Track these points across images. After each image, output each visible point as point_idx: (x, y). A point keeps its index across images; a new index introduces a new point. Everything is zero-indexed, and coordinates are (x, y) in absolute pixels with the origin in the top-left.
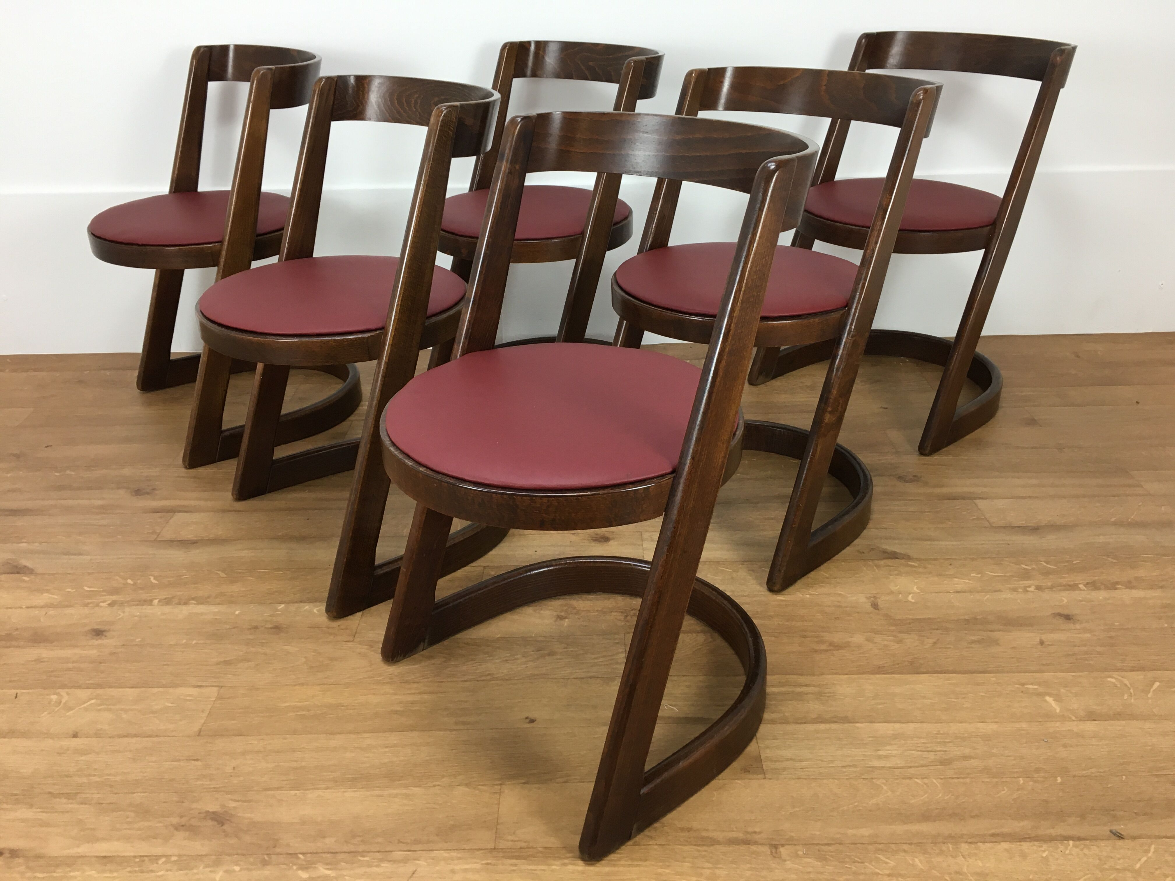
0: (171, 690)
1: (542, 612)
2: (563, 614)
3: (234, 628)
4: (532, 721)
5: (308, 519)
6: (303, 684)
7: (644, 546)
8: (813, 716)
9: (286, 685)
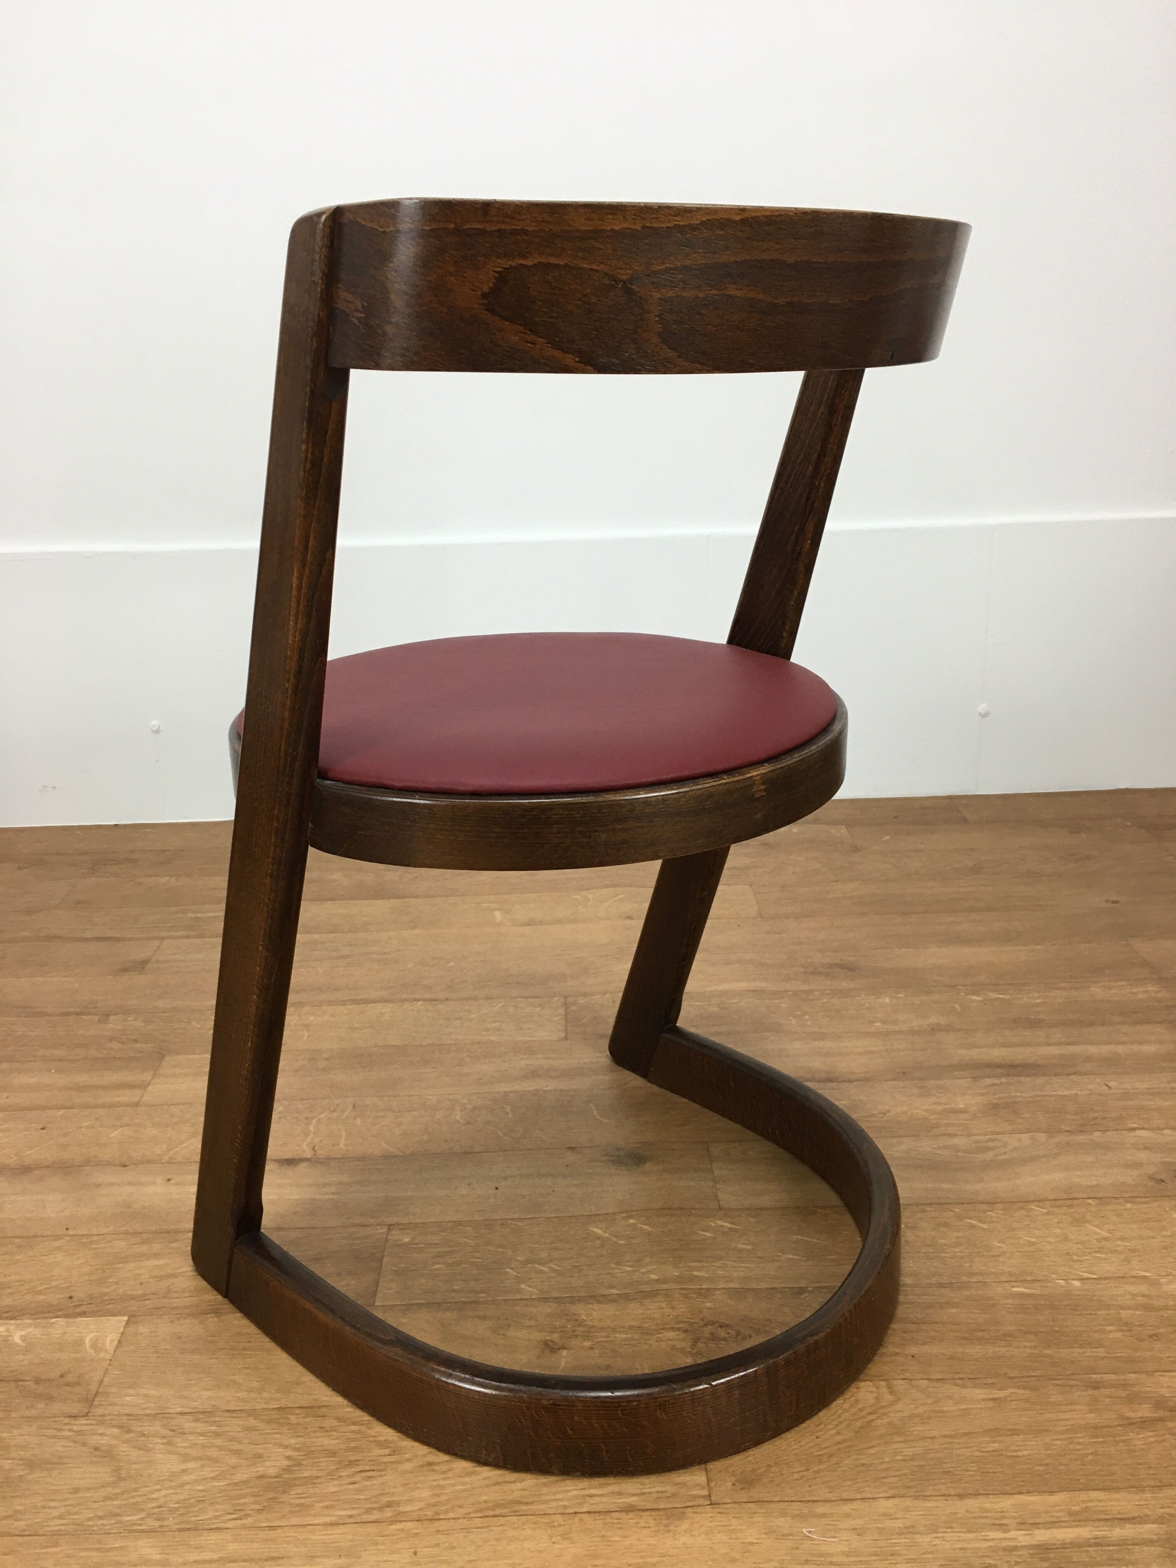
1: (510, 1333)
2: (555, 1337)
5: (43, 1129)
7: (717, 1173)
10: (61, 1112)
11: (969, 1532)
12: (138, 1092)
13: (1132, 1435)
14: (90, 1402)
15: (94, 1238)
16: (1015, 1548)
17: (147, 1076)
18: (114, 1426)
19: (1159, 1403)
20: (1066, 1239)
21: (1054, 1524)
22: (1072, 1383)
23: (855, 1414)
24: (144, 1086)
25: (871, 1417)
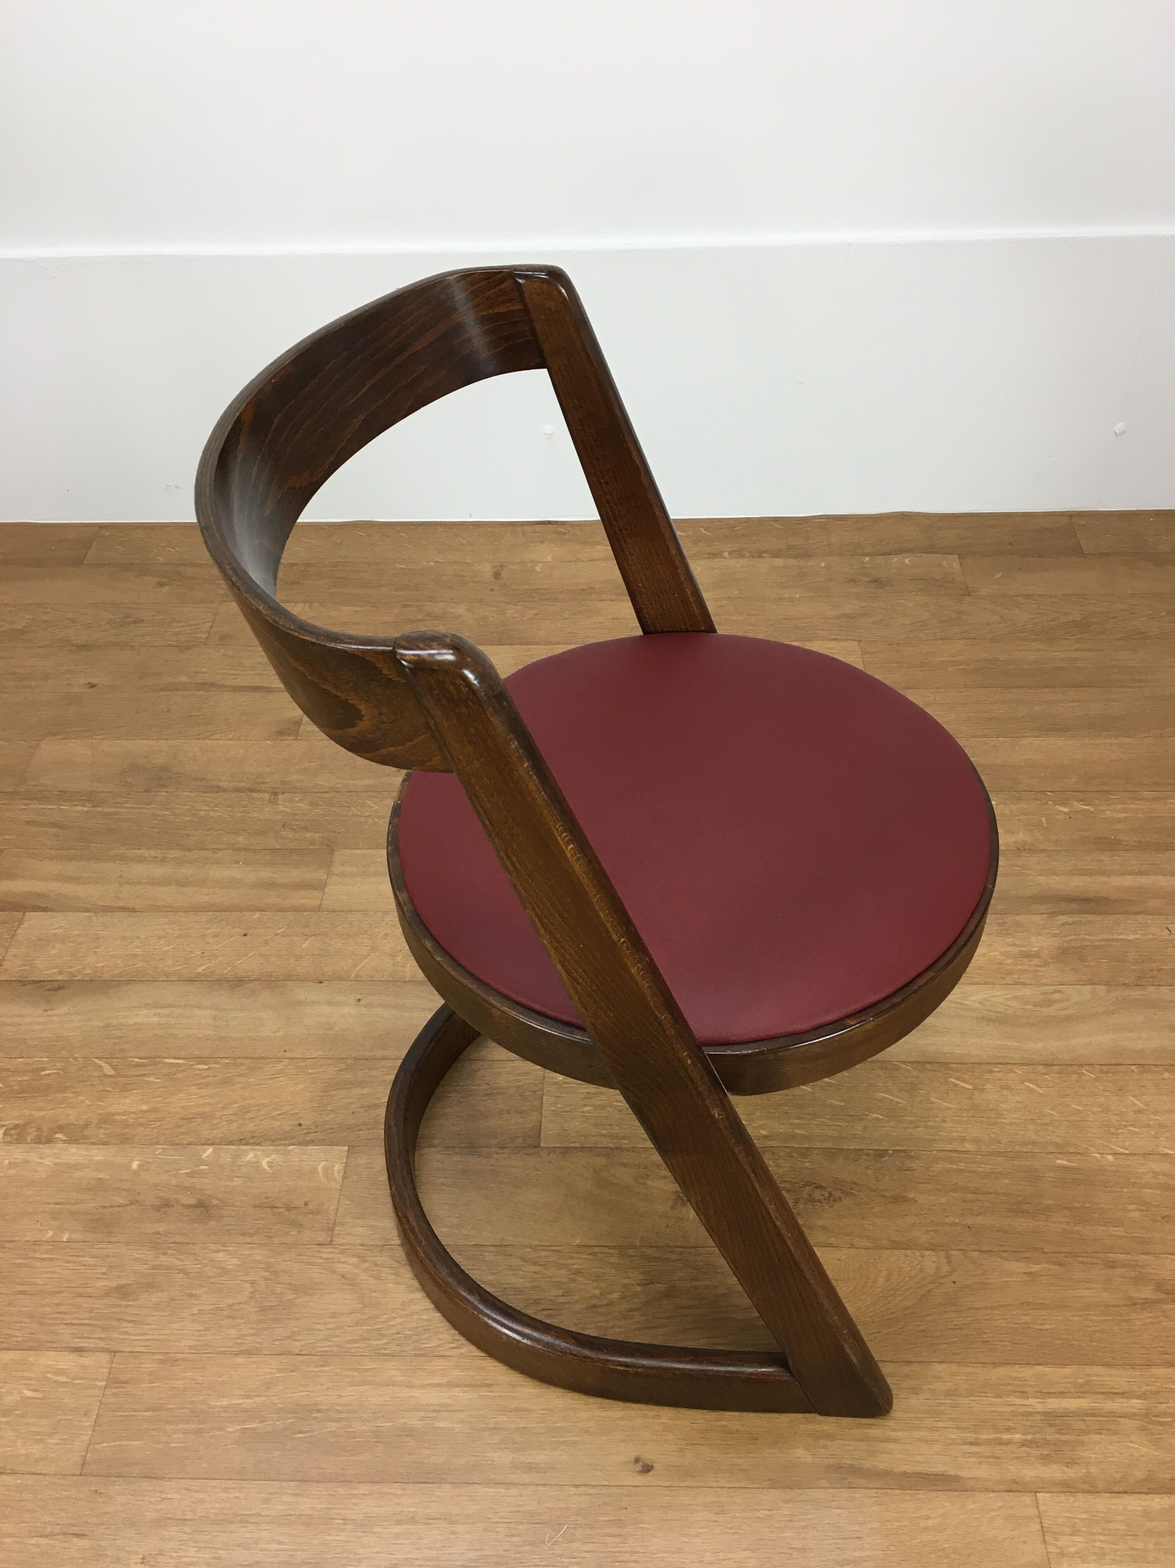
0: (31, 1357)
1: (649, 1183)
3: (132, 1203)
4: (647, 1469)
5: (245, 935)
6: (249, 1353)
8: (1139, 1474)
9: (222, 1353)
10: (257, 915)
11: (997, 1397)
12: (318, 894)
13: (1134, 1316)
14: (330, 1230)
15: (309, 1062)
16: (1030, 1414)
17: (321, 875)
18: (353, 1256)
19: (1159, 1287)
20: (1107, 1110)
21: (1062, 1394)
22: (1094, 1261)
23: (918, 1283)
24: (321, 887)
25: (931, 1286)
